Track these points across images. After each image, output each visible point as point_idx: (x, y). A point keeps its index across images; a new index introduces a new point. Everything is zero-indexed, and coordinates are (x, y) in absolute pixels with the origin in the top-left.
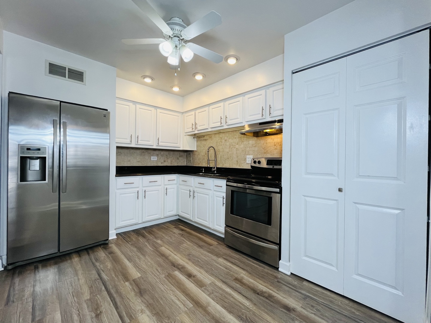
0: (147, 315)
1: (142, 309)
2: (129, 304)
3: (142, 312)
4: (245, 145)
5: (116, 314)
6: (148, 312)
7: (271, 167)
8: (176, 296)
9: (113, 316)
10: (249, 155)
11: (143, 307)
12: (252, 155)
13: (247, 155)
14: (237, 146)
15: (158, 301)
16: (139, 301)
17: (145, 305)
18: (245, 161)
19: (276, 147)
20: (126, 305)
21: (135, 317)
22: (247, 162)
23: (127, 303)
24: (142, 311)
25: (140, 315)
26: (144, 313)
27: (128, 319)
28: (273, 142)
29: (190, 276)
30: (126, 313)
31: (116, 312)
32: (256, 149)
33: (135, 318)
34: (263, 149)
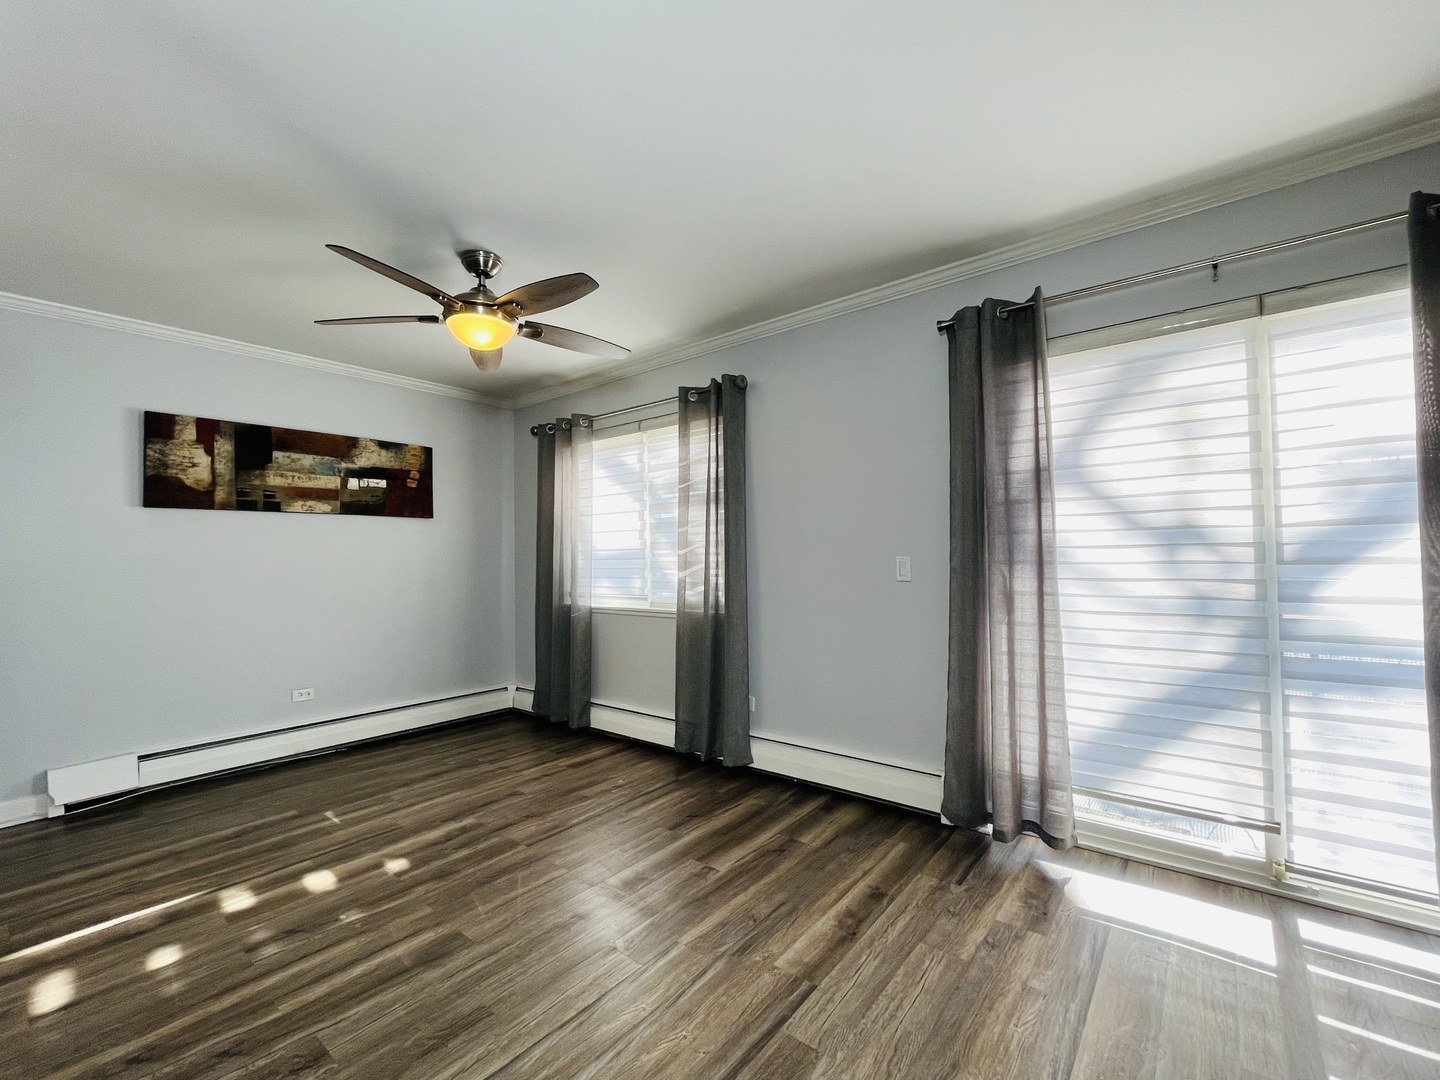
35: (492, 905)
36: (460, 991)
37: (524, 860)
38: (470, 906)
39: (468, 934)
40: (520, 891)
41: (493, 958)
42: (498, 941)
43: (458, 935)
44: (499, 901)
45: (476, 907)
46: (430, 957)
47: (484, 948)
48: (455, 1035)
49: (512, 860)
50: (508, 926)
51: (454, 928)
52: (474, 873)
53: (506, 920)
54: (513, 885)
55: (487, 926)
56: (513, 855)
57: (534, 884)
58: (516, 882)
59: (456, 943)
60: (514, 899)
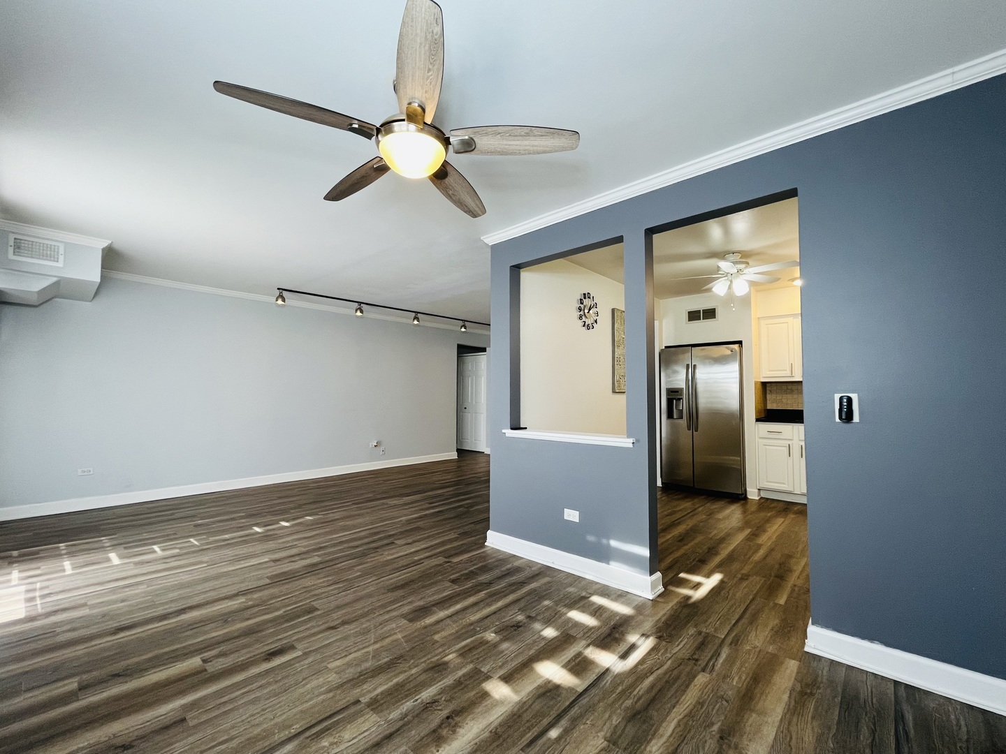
35: (391, 638)
36: (404, 597)
37: (364, 681)
38: (408, 639)
39: (404, 622)
40: (371, 649)
41: (389, 609)
42: (387, 617)
43: (411, 621)
44: (388, 641)
45: (403, 637)
46: (424, 611)
47: (395, 614)
48: (402, 585)
49: (377, 680)
50: (380, 624)
51: (415, 625)
52: (410, 668)
53: (382, 629)
54: (376, 655)
55: (394, 625)
56: (375, 689)
57: (358, 654)
58: (374, 657)
59: (411, 616)
60: (375, 643)
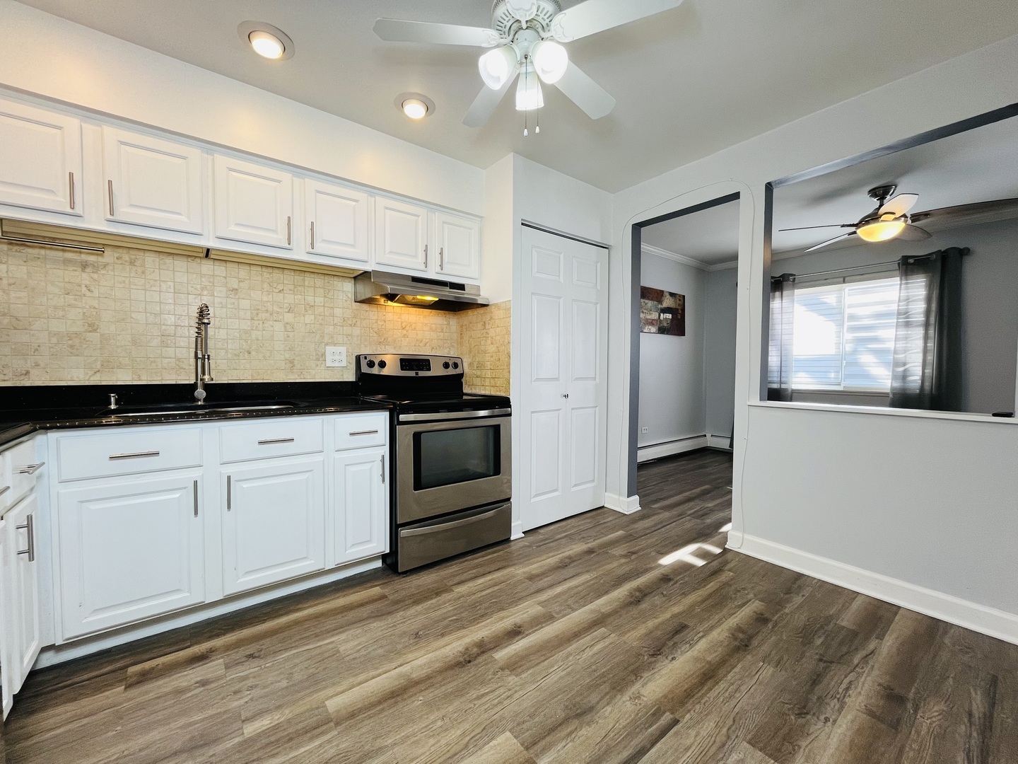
0: (643, 686)
1: (631, 698)
2: (624, 727)
3: (638, 698)
4: (321, 318)
5: (658, 745)
6: (637, 686)
7: (412, 374)
8: (583, 650)
9: (666, 752)
10: (335, 345)
11: (626, 698)
12: (343, 344)
13: (327, 344)
14: (289, 317)
15: (603, 675)
16: (608, 711)
17: (619, 697)
18: (319, 363)
19: (405, 332)
20: (628, 735)
21: (653, 706)
22: (329, 363)
23: (621, 735)
24: (635, 698)
25: (645, 699)
26: (639, 693)
27: (663, 718)
28: (400, 320)
29: (515, 633)
30: (651, 726)
31: (653, 750)
32: (357, 331)
33: (655, 705)
34: (375, 335)
